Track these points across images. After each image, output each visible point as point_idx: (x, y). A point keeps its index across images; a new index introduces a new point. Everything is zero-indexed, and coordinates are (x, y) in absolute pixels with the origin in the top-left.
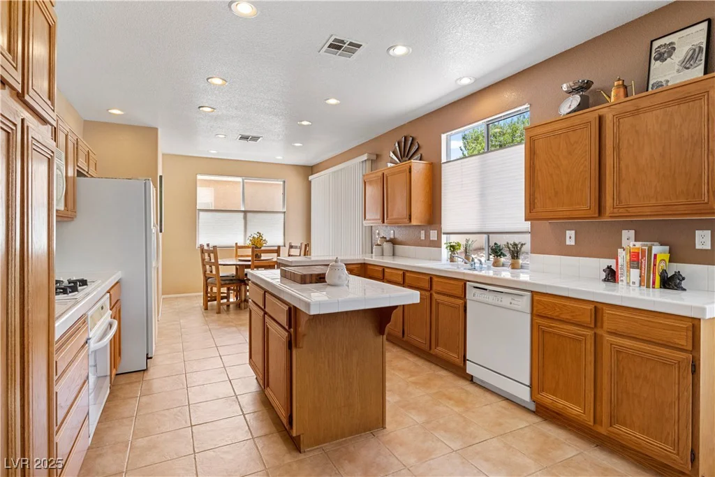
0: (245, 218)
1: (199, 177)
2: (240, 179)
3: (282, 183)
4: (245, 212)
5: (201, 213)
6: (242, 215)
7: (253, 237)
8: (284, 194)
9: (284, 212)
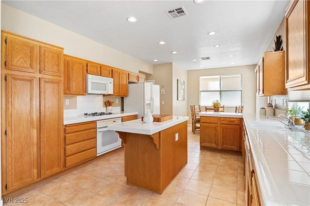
0: (220, 94)
1: (201, 78)
2: (218, 77)
3: (240, 76)
4: (220, 91)
5: (201, 92)
6: (219, 92)
7: (215, 103)
8: (241, 81)
9: (241, 91)
